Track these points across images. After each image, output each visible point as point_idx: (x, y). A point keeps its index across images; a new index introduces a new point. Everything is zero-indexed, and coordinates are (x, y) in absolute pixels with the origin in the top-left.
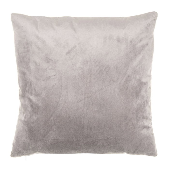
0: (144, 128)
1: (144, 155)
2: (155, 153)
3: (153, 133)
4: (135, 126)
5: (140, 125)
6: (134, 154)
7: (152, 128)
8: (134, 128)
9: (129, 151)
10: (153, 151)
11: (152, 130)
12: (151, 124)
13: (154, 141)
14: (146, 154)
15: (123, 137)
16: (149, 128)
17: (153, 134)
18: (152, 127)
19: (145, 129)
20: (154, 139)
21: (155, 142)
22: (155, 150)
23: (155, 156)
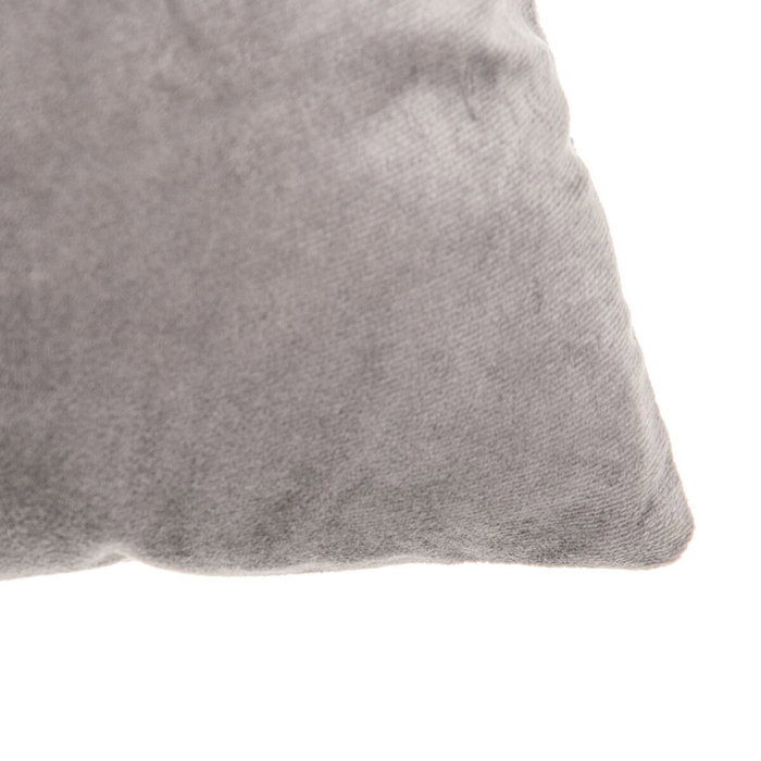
0: (396, 90)
1: (456, 556)
2: (651, 507)
3: (574, 164)
4: (226, 60)
5: (321, 27)
6: (283, 563)
7: (549, 80)
8: (225, 97)
9: (174, 508)
10: (613, 473)
11: (553, 118)
12: (532, 20)
13: (611, 296)
14: (492, 533)
15: (36, 276)
16: (503, 80)
17: (578, 184)
18: (544, 54)
19: (424, 105)
20: (605, 266)
21: (622, 319)
22: (635, 455)
23: (651, 560)
